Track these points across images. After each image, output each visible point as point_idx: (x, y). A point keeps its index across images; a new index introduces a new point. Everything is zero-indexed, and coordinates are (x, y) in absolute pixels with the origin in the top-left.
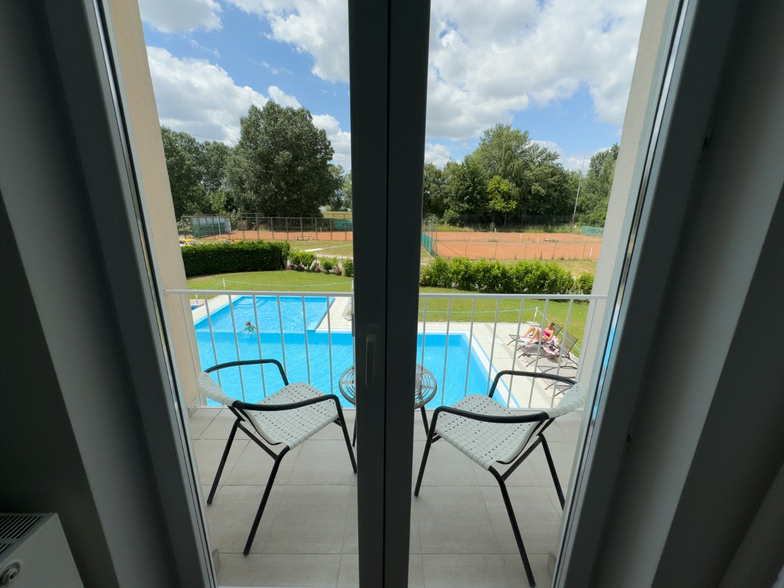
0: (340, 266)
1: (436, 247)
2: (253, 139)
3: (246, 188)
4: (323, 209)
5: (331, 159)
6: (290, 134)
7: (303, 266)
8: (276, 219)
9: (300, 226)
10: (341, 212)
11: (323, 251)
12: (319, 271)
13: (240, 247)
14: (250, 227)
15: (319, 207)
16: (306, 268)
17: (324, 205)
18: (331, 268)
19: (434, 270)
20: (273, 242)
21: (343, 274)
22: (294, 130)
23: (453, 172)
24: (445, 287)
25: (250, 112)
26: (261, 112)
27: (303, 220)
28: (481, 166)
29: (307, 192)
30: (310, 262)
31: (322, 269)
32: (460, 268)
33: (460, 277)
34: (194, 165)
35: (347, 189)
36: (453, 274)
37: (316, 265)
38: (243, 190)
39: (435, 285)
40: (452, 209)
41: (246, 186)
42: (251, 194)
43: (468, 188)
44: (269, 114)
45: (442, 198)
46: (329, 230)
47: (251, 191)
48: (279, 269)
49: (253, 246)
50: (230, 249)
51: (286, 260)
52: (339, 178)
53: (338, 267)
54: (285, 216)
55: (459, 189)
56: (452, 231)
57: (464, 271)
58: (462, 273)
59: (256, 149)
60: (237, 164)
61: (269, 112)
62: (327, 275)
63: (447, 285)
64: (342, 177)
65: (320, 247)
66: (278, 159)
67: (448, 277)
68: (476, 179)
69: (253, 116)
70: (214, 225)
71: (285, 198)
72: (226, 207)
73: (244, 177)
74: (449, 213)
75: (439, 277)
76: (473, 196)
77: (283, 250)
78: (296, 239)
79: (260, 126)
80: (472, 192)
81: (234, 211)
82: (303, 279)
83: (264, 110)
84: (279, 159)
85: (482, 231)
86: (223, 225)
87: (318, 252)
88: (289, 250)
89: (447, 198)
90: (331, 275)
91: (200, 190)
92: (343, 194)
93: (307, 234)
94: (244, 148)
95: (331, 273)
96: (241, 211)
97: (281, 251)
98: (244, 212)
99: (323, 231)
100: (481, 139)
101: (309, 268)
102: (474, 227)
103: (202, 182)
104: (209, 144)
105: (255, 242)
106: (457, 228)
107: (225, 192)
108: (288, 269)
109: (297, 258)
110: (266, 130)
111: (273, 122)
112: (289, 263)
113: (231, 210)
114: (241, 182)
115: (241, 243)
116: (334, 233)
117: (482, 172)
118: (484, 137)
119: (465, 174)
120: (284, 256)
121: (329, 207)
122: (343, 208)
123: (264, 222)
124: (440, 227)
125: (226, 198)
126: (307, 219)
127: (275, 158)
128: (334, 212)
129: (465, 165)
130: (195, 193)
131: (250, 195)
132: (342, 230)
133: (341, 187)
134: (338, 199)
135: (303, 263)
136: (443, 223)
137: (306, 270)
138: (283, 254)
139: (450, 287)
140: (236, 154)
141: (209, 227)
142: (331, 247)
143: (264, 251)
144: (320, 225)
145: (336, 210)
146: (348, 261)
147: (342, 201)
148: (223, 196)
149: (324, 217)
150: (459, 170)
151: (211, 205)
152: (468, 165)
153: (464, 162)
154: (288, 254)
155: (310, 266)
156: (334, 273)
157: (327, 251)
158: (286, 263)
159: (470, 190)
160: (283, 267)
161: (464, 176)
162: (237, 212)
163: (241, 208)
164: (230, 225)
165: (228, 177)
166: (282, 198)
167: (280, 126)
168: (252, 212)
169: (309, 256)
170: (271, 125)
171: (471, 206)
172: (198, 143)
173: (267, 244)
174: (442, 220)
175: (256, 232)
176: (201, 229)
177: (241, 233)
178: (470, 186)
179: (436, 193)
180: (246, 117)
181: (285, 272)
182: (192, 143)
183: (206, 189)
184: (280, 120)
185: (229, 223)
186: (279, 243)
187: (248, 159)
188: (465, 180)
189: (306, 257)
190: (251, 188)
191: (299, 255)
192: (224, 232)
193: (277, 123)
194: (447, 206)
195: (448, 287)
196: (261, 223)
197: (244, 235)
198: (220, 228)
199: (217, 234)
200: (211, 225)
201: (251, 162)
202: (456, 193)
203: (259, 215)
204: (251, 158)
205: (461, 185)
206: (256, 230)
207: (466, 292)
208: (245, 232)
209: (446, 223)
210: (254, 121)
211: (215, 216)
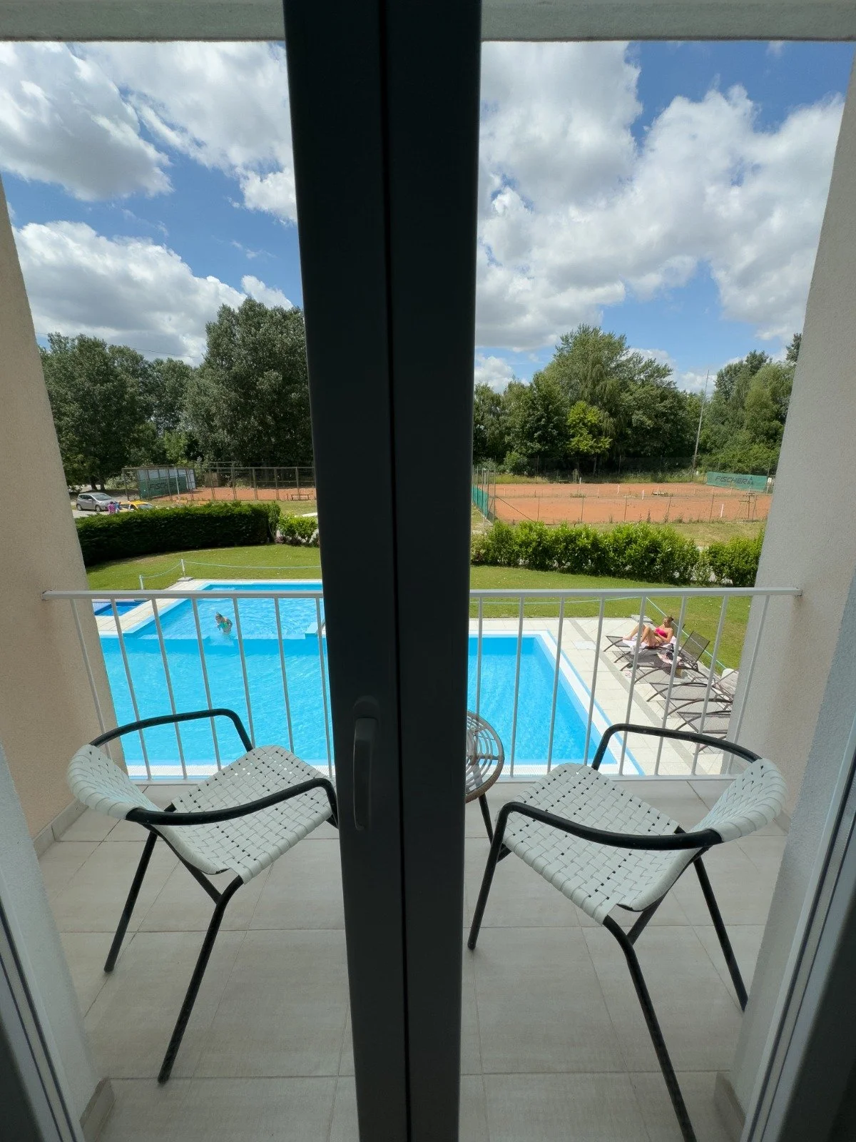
1: (495, 506)
2: (226, 354)
3: (216, 426)
6: (279, 346)
7: (300, 538)
8: (260, 470)
9: (295, 479)
13: (207, 512)
14: (223, 483)
16: (304, 541)
19: (492, 541)
20: (255, 503)
22: (285, 341)
23: (518, 397)
24: (509, 565)
25: (220, 316)
26: (236, 316)
27: (299, 469)
28: (558, 388)
30: (310, 532)
32: (531, 538)
33: (530, 550)
34: (140, 394)
36: (521, 546)
38: (212, 429)
39: (494, 563)
40: (517, 451)
41: (216, 422)
42: (224, 434)
43: (539, 420)
44: (248, 318)
45: (502, 435)
47: (223, 430)
48: (264, 544)
49: (225, 509)
50: (192, 515)
51: (275, 529)
54: (274, 465)
55: (526, 422)
56: (517, 483)
57: (537, 542)
58: (534, 544)
59: (229, 368)
60: (203, 391)
61: (247, 315)
63: (512, 563)
67: (514, 551)
68: (550, 406)
69: (225, 321)
70: (170, 479)
71: (273, 440)
72: (187, 454)
73: (214, 410)
74: (513, 457)
75: (500, 552)
76: (547, 431)
77: (270, 514)
78: (290, 497)
79: (235, 335)
80: (545, 426)
81: (199, 459)
82: (299, 557)
83: (241, 312)
84: (263, 382)
85: (560, 483)
86: (182, 481)
88: (278, 515)
89: (509, 435)
91: (149, 429)
93: (305, 491)
94: (213, 368)
96: (209, 459)
97: (267, 517)
98: (214, 460)
100: (556, 347)
101: (308, 541)
102: (549, 476)
103: (152, 419)
104: (162, 362)
105: (229, 504)
106: (524, 479)
107: (186, 432)
108: (278, 543)
109: (291, 526)
110: (243, 341)
111: (253, 329)
112: (278, 534)
113: (195, 458)
114: (209, 418)
115: (209, 506)
117: (560, 397)
118: (561, 346)
119: (535, 399)
120: (271, 524)
123: (243, 475)
124: (499, 478)
125: (187, 441)
126: (304, 469)
127: (257, 380)
129: (535, 386)
130: (141, 435)
131: (222, 436)
135: (300, 534)
136: (504, 471)
137: (304, 544)
138: (270, 520)
139: (516, 565)
140: (201, 377)
141: (163, 483)
143: (242, 516)
148: (183, 437)
150: (527, 394)
151: (165, 452)
152: (538, 387)
153: (532, 382)
154: (277, 521)
155: (309, 537)
158: (275, 534)
159: (542, 423)
160: (269, 540)
161: (533, 403)
162: (203, 460)
163: (209, 455)
164: (193, 479)
165: (190, 411)
166: (269, 440)
167: (264, 334)
168: (226, 460)
169: (308, 523)
170: (250, 333)
171: (544, 445)
172: (146, 362)
173: (246, 507)
174: (502, 467)
175: (231, 489)
176: (151, 486)
177: (209, 490)
178: (542, 417)
179: (493, 428)
180: (214, 324)
181: (273, 548)
182: (137, 362)
183: (158, 428)
184: (264, 327)
185: (192, 476)
186: (264, 505)
187: (218, 384)
188: (535, 409)
189: (303, 524)
190: (224, 426)
191: (293, 522)
192: (184, 490)
193: (259, 330)
194: (510, 447)
195: (513, 566)
196: (239, 477)
197: (213, 494)
198: (179, 484)
199: (174, 492)
200: (166, 480)
201: (223, 388)
202: (523, 427)
203: (236, 464)
204: (223, 383)
205: (529, 415)
206: (231, 486)
207: (540, 572)
208: (216, 489)
209: (508, 471)
210: (226, 329)
211: (171, 466)
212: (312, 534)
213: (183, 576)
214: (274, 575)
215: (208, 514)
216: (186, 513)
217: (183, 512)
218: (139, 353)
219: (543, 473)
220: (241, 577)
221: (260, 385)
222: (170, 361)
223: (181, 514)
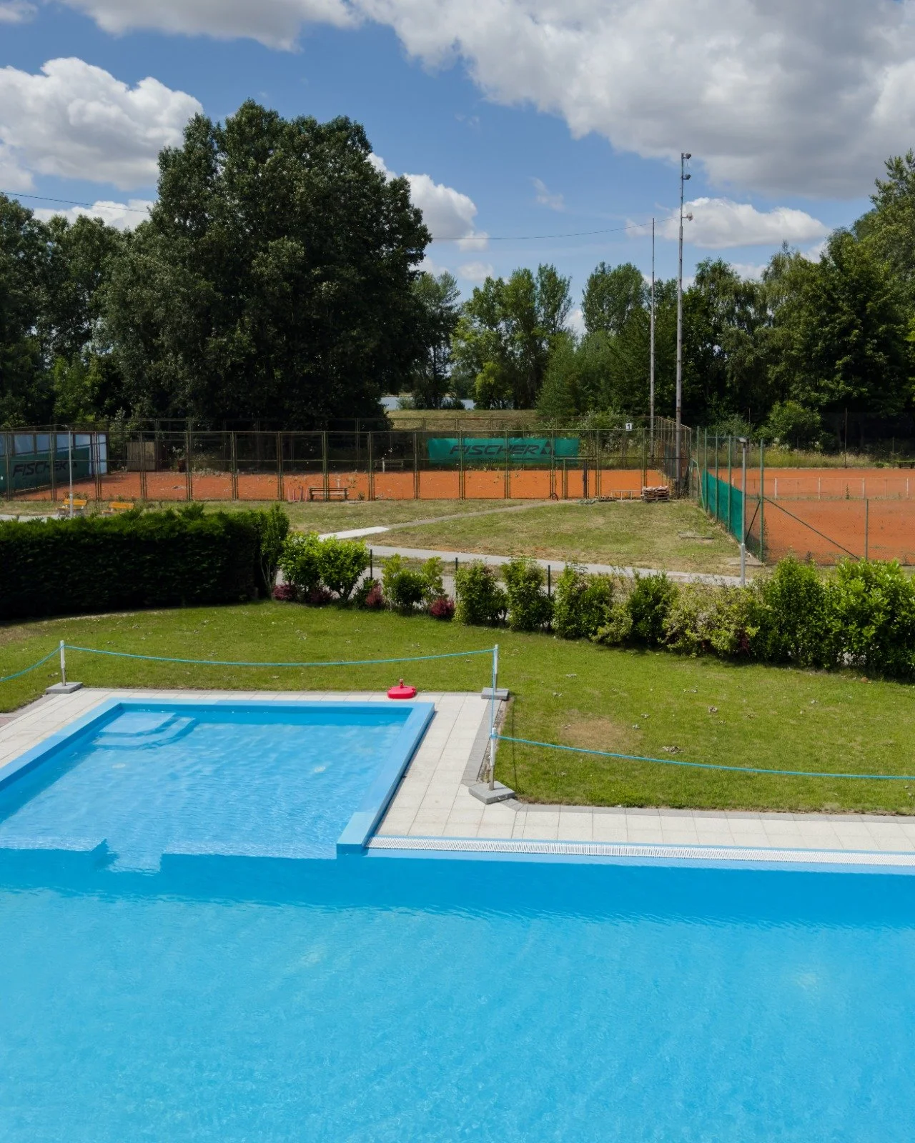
0: (449, 586)
1: (764, 522)
2: (194, 207)
3: (162, 345)
4: (390, 403)
5: (419, 257)
6: (302, 190)
7: (327, 589)
8: (246, 436)
9: (321, 457)
10: (446, 412)
11: (391, 534)
12: (378, 606)
13: (128, 529)
14: (164, 462)
15: (379, 397)
16: (336, 595)
17: (395, 392)
18: (418, 597)
19: (774, 606)
20: (234, 509)
21: (457, 615)
22: (316, 180)
23: (795, 285)
24: (817, 665)
25: (189, 136)
26: (221, 136)
27: (329, 437)
28: (883, 267)
29: (344, 354)
30: (350, 575)
31: (388, 599)
32: (872, 601)
33: (870, 631)
34: (20, 284)
35: (463, 345)
36: (846, 620)
37: (371, 584)
38: (154, 353)
39: (780, 659)
40: (796, 397)
41: (164, 339)
42: (176, 362)
43: (846, 331)
44: (244, 139)
45: (759, 364)
46: (408, 467)
47: (176, 354)
48: (247, 600)
49: (167, 525)
50: (95, 536)
51: (274, 569)
52: (442, 313)
53: (441, 591)
54: (277, 427)
55: (815, 338)
56: (799, 465)
57: (886, 612)
58: (880, 617)
59: (200, 233)
60: (142, 277)
61: (242, 133)
62: (405, 620)
63: (824, 661)
64: (450, 308)
65: (382, 523)
66: (263, 263)
67: (828, 631)
68: (869, 304)
69: (199, 145)
70: (56, 455)
71: (278, 374)
72: (98, 402)
73: (160, 313)
74: (787, 411)
75: (793, 633)
76: (864, 356)
77: (266, 536)
78: (307, 495)
79: (215, 171)
80: (860, 345)
81: (120, 412)
82: (325, 633)
83: (230, 129)
84: (265, 261)
85: (900, 466)
86: (82, 456)
87: (376, 538)
88: (283, 537)
89: (777, 363)
90: (416, 619)
91: (26, 352)
92: (451, 357)
93: (338, 479)
94: (167, 234)
95: (418, 612)
96: (142, 415)
97: (259, 542)
98: (151, 416)
99: (390, 469)
100: (878, 183)
101: (345, 596)
102: (872, 452)
103: (34, 331)
104: (65, 223)
105: (176, 513)
106: (816, 457)
107: (99, 360)
108: (278, 598)
109: (310, 561)
110: (231, 182)
111: (252, 161)
112: (280, 579)
113: (112, 412)
114: (149, 329)
115: (133, 516)
116: (426, 476)
117: (889, 283)
118: (887, 181)
119: (834, 289)
120: (266, 557)
121: (408, 397)
122: (448, 398)
123: (208, 446)
124: (757, 455)
125: (99, 377)
126: (340, 436)
127: (254, 257)
128: (423, 413)
129: (832, 263)
130: (9, 364)
131: (172, 365)
132: (446, 466)
133: (447, 340)
134: (435, 371)
135: (328, 581)
136: (768, 441)
137: (336, 602)
138: (263, 548)
139: (835, 667)
140: (139, 250)
141: (41, 463)
142: (417, 522)
143: (204, 539)
144: (380, 452)
145: (430, 407)
146: (475, 574)
147: (448, 379)
148: (94, 369)
149: (395, 427)
150: (814, 279)
151: (53, 397)
152: (840, 264)
153: (826, 255)
154: (280, 550)
155: (349, 587)
156: (427, 612)
157: (403, 536)
158: (272, 579)
159: (853, 338)
160: (259, 591)
161: (830, 297)
162: (128, 415)
163: (144, 403)
164: (103, 456)
165: (112, 317)
166: (271, 374)
167: (274, 169)
168: (175, 415)
169: (347, 556)
170: (247, 167)
171: (857, 385)
172: (37, 223)
173: (214, 521)
174: (764, 430)
175: (182, 476)
176: (17, 469)
177: (135, 479)
178: (852, 325)
179: (740, 352)
180: (177, 151)
181: (267, 611)
182: (20, 223)
183: (43, 350)
184: (275, 154)
185: (103, 449)
186: (253, 515)
187: (174, 264)
188: (834, 309)
189: (337, 558)
190: (179, 345)
191: (317, 554)
192: (84, 475)
193: (264, 162)
194: (781, 391)
195: (829, 670)
196: (203, 450)
197: (143, 486)
198: (75, 465)
199: (62, 481)
200: (47, 455)
201: (183, 273)
202: (808, 348)
203: (196, 423)
204: (183, 262)
205: (823, 323)
206: (182, 469)
207: (894, 685)
208: (151, 477)
209: (777, 440)
210: (200, 159)
211: (64, 429)
212: (355, 580)
213: (59, 679)
214: (266, 682)
215: (129, 535)
216: (85, 533)
217: (75, 529)
218: (25, 204)
219: (858, 445)
220: (192, 686)
221: (259, 265)
222: (83, 221)
223: (72, 533)
